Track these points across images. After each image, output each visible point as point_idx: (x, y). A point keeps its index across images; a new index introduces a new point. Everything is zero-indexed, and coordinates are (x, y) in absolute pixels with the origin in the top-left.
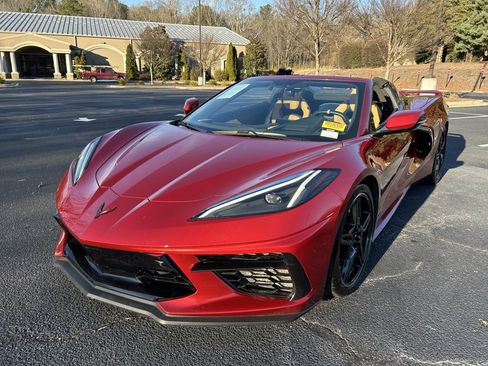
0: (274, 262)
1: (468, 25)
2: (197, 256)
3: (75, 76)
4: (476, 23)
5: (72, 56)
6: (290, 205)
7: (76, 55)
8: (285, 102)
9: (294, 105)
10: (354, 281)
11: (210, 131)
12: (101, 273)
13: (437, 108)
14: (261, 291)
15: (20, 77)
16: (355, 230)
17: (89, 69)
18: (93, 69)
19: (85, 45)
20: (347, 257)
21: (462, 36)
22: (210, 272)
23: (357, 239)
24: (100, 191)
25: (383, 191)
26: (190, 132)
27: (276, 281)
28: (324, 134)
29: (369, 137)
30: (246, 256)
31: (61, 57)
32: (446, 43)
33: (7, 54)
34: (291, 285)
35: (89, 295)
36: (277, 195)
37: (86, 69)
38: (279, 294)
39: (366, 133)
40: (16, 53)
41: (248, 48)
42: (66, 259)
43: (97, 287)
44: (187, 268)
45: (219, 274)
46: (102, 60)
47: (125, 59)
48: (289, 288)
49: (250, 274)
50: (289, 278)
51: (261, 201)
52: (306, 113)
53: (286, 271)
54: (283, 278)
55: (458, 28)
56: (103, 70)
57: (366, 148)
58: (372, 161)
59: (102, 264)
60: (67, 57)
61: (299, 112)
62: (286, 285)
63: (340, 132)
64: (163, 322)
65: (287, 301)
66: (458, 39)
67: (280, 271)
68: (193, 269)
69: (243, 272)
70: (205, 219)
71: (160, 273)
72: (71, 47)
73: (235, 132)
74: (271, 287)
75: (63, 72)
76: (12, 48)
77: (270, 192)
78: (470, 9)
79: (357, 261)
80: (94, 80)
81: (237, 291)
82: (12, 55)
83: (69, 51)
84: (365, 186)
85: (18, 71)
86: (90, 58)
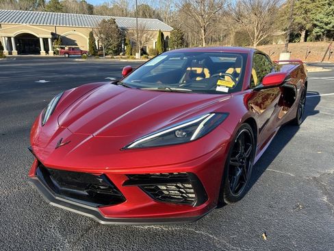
0: (181, 179)
1: (321, 15)
2: (127, 175)
3: (54, 53)
4: (328, 15)
5: (53, 40)
6: (192, 138)
7: (55, 38)
8: (193, 69)
9: (199, 70)
10: (240, 192)
11: (139, 88)
12: (60, 188)
13: (299, 72)
14: (173, 200)
15: (18, 54)
16: (241, 156)
17: (64, 48)
18: (67, 48)
19: (62, 32)
20: (235, 175)
21: (318, 23)
22: (136, 187)
23: (242, 163)
24: (60, 130)
25: (261, 130)
26: (125, 89)
27: (184, 193)
28: (218, 89)
29: (250, 91)
30: (161, 175)
31: (45, 40)
32: (307, 28)
33: (9, 38)
34: (194, 196)
35: (52, 203)
36: (183, 131)
37: (62, 48)
38: (186, 202)
39: (248, 88)
40: (15, 38)
41: (172, 33)
42: (37, 178)
43: (57, 198)
44: (119, 184)
45: (142, 188)
46: (72, 42)
47: (88, 41)
48: (192, 198)
49: (165, 188)
50: (192, 191)
51: (172, 136)
52: (208, 76)
53: (190, 186)
54: (188, 190)
55: (315, 18)
56: (73, 49)
57: (248, 99)
58: (252, 108)
59: (61, 181)
60: (49, 40)
61: (203, 75)
62: (190, 195)
63: (230, 88)
64: (102, 222)
65: (191, 207)
66: (315, 26)
67: (186, 185)
68: (124, 184)
69: (159, 187)
70: (133, 149)
71: (102, 187)
72: (52, 34)
73: (156, 89)
74: (179, 197)
75: (47, 50)
76: (13, 35)
77: (179, 130)
78: (323, 5)
79: (242, 178)
80: (67, 56)
81: (155, 200)
82: (12, 39)
83: (51, 36)
84: (247, 124)
85: (17, 50)
86: (64, 41)
